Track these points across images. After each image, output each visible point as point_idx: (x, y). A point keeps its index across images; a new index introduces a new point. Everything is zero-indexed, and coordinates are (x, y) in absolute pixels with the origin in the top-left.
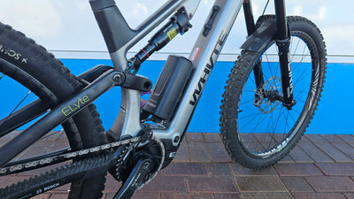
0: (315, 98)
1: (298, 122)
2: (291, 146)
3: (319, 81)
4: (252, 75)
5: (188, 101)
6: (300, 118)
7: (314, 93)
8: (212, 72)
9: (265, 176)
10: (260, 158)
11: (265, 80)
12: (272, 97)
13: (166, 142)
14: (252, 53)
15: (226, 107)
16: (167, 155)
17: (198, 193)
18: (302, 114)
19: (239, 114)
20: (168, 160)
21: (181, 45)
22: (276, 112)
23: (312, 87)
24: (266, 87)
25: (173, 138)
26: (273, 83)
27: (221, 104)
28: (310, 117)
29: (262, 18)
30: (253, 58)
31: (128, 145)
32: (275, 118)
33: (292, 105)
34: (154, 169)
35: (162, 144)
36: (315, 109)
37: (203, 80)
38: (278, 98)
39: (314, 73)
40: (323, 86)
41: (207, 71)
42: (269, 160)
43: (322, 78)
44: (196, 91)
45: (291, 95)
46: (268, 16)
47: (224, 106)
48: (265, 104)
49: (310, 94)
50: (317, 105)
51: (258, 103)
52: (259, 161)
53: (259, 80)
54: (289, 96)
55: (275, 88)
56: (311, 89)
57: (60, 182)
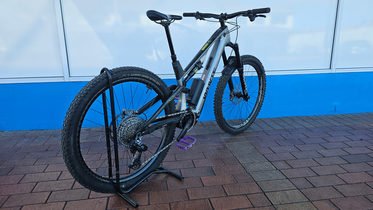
0: (262, 95)
1: (254, 109)
2: (251, 122)
3: (263, 86)
4: (228, 85)
5: (203, 97)
6: (255, 107)
7: (261, 93)
8: (211, 84)
9: (237, 137)
10: (235, 128)
11: (234, 87)
12: (238, 96)
13: (196, 114)
14: (227, 75)
15: (217, 100)
16: (196, 120)
17: (205, 145)
18: (256, 105)
19: (223, 104)
20: (196, 122)
21: (199, 74)
22: (241, 103)
23: (259, 89)
24: (235, 91)
25: (198, 113)
26: (238, 89)
27: (214, 100)
28: (260, 106)
29: (230, 58)
30: (227, 77)
31: (184, 113)
32: (241, 106)
33: (248, 99)
34: (191, 125)
35: (194, 114)
36: (263, 101)
37: (208, 88)
38: (241, 96)
39: (260, 82)
40: (265, 89)
41: (209, 84)
42: (239, 130)
43: (264, 85)
44: (205, 93)
45: (247, 94)
46: (233, 57)
47: (215, 100)
48: (235, 99)
49: (259, 93)
50: (263, 99)
51: (231, 99)
52: (234, 130)
53: (231, 87)
54: (246, 94)
55: (239, 91)
56: (259, 91)
57: (167, 124)
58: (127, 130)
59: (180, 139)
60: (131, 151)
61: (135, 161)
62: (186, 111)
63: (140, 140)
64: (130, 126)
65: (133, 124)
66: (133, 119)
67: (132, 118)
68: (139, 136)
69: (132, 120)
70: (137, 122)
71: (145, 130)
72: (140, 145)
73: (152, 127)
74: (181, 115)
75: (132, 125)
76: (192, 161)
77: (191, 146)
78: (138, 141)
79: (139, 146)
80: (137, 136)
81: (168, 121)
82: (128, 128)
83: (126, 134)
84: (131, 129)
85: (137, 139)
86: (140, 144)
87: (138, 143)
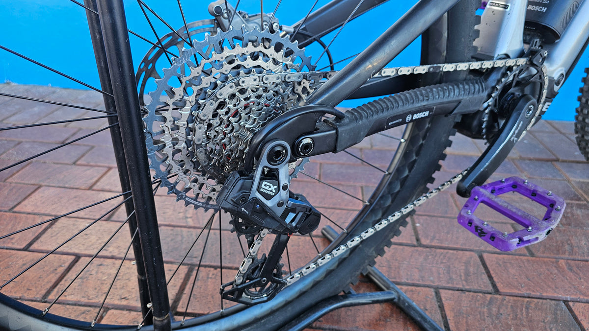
16: (542, 108)
25: (557, 76)
31: (509, 68)
35: (545, 81)
57: (430, 110)
58: (215, 115)
59: (471, 186)
60: (234, 222)
61: (254, 271)
62: (522, 61)
63: (283, 181)
64: (233, 96)
65: (249, 82)
66: (255, 57)
67: (251, 48)
68: (275, 156)
69: (250, 63)
70: (272, 79)
71: (316, 130)
72: (279, 212)
73: (356, 114)
74: (494, 77)
75: (242, 91)
76: (481, 258)
77: (542, 236)
78: (268, 187)
79: (273, 218)
80: (264, 161)
81: (437, 97)
82: (222, 105)
83: (208, 138)
84: (236, 114)
85: (264, 177)
86: (280, 205)
87: (268, 197)
